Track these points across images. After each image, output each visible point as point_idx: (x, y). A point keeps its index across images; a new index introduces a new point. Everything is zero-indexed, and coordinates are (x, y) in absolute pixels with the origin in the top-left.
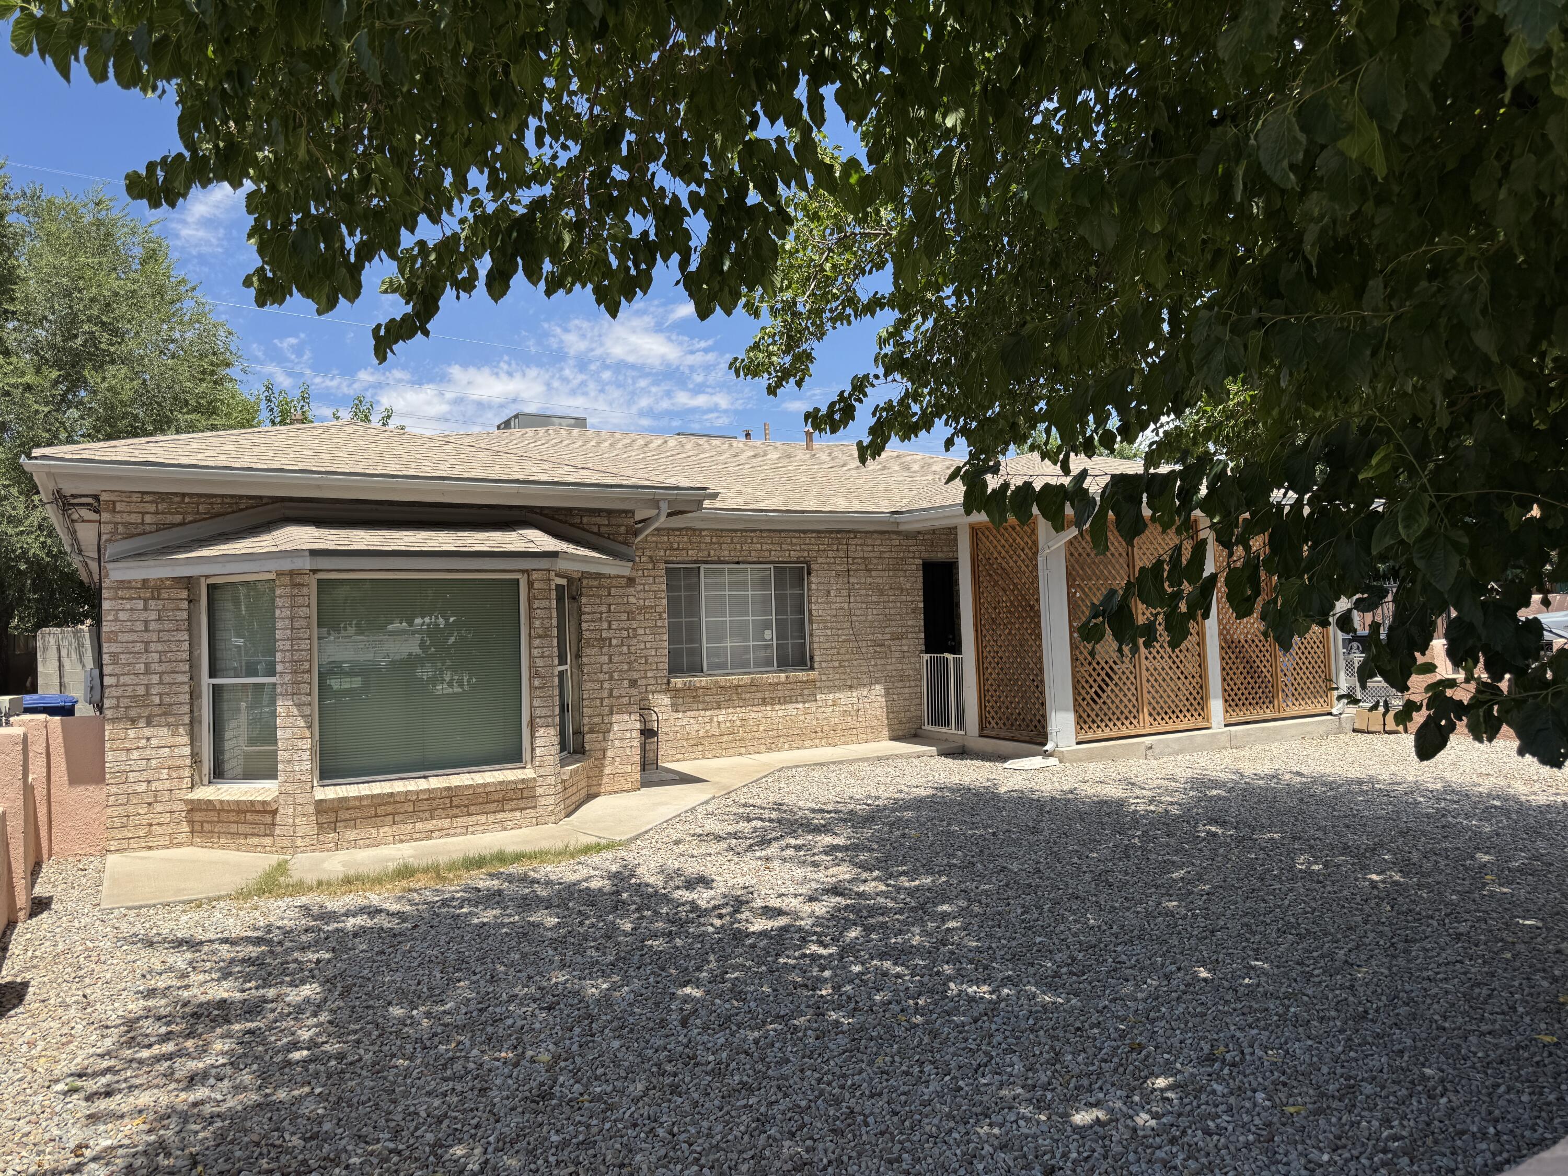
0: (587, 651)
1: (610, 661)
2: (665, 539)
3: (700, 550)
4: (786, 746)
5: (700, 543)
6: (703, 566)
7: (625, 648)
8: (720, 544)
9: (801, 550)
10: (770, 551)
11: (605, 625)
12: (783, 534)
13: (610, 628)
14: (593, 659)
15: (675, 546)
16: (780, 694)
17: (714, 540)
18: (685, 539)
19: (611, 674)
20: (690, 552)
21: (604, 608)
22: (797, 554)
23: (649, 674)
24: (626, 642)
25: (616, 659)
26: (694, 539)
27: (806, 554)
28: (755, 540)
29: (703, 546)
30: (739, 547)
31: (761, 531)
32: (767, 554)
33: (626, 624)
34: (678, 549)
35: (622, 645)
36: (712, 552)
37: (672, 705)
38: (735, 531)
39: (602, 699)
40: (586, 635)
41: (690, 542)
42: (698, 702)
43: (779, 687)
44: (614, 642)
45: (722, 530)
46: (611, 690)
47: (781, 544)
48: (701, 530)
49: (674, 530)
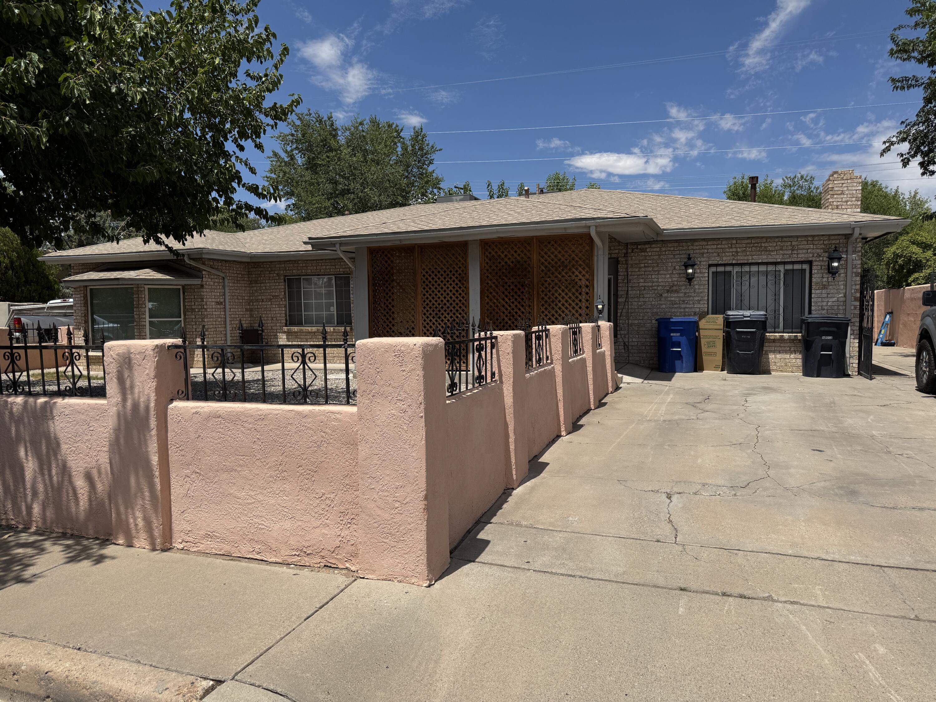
0: (187, 313)
1: (195, 318)
2: (283, 265)
3: (298, 270)
4: (338, 361)
5: (298, 267)
6: (302, 277)
7: (200, 313)
8: (307, 267)
9: (345, 268)
10: (330, 269)
11: (193, 303)
12: (336, 261)
13: (195, 305)
14: (189, 317)
15: (288, 268)
16: (335, 337)
17: (304, 265)
18: (291, 265)
19: (196, 322)
20: (294, 271)
21: (192, 297)
22: (343, 270)
23: (278, 325)
24: (201, 310)
25: (197, 317)
26: (295, 265)
27: (348, 270)
28: (323, 264)
29: (299, 268)
30: (315, 268)
31: (326, 260)
32: (329, 270)
33: (200, 303)
34: (289, 270)
35: (199, 311)
36: (303, 271)
37: (287, 338)
38: (314, 260)
39: (193, 332)
40: (187, 307)
41: (294, 266)
42: (298, 338)
43: (335, 334)
44: (196, 310)
45: (307, 260)
46: (196, 329)
47: (335, 265)
48: (298, 261)
49: (286, 261)
